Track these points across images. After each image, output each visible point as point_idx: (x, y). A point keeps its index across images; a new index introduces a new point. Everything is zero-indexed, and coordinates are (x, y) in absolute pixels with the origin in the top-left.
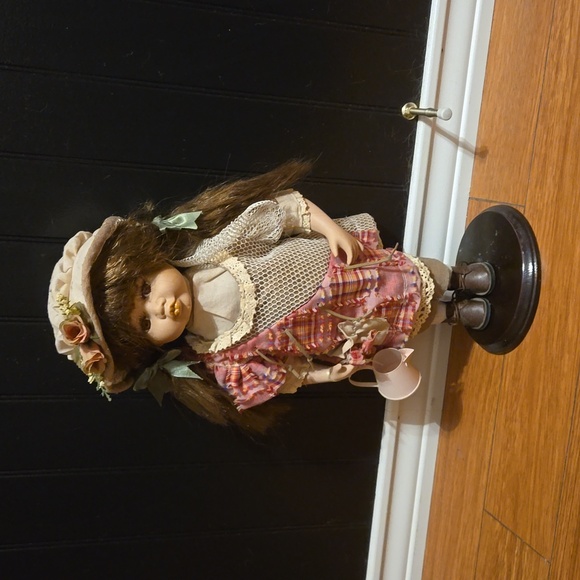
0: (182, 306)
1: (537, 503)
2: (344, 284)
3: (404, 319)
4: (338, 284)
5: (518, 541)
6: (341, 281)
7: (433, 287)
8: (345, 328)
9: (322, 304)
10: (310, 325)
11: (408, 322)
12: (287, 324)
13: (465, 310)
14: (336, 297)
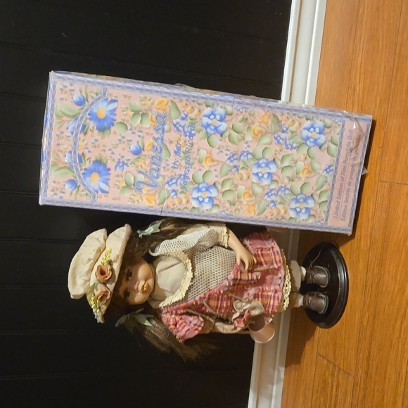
0: (148, 286)
1: (347, 344)
2: (240, 280)
3: (273, 306)
4: (237, 279)
5: (337, 368)
6: (239, 278)
7: (290, 287)
8: (237, 305)
9: (226, 289)
10: (218, 300)
11: (275, 307)
12: (205, 298)
13: (314, 301)
14: (234, 285)
